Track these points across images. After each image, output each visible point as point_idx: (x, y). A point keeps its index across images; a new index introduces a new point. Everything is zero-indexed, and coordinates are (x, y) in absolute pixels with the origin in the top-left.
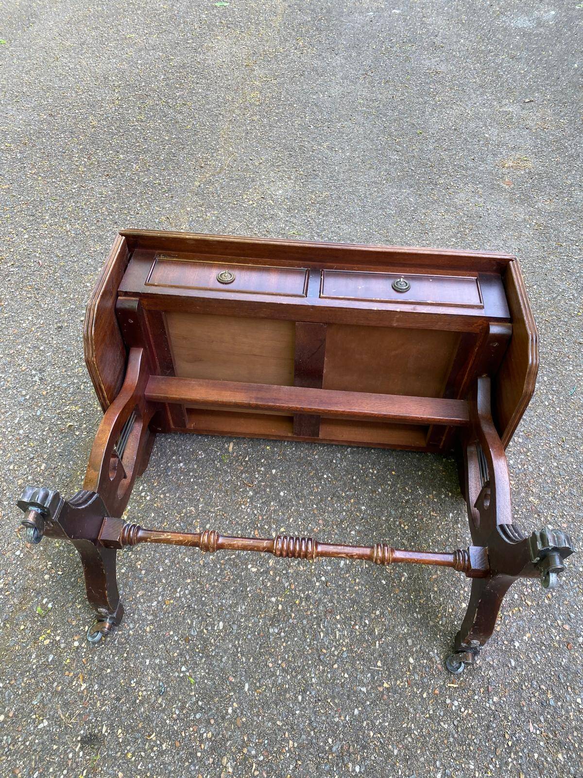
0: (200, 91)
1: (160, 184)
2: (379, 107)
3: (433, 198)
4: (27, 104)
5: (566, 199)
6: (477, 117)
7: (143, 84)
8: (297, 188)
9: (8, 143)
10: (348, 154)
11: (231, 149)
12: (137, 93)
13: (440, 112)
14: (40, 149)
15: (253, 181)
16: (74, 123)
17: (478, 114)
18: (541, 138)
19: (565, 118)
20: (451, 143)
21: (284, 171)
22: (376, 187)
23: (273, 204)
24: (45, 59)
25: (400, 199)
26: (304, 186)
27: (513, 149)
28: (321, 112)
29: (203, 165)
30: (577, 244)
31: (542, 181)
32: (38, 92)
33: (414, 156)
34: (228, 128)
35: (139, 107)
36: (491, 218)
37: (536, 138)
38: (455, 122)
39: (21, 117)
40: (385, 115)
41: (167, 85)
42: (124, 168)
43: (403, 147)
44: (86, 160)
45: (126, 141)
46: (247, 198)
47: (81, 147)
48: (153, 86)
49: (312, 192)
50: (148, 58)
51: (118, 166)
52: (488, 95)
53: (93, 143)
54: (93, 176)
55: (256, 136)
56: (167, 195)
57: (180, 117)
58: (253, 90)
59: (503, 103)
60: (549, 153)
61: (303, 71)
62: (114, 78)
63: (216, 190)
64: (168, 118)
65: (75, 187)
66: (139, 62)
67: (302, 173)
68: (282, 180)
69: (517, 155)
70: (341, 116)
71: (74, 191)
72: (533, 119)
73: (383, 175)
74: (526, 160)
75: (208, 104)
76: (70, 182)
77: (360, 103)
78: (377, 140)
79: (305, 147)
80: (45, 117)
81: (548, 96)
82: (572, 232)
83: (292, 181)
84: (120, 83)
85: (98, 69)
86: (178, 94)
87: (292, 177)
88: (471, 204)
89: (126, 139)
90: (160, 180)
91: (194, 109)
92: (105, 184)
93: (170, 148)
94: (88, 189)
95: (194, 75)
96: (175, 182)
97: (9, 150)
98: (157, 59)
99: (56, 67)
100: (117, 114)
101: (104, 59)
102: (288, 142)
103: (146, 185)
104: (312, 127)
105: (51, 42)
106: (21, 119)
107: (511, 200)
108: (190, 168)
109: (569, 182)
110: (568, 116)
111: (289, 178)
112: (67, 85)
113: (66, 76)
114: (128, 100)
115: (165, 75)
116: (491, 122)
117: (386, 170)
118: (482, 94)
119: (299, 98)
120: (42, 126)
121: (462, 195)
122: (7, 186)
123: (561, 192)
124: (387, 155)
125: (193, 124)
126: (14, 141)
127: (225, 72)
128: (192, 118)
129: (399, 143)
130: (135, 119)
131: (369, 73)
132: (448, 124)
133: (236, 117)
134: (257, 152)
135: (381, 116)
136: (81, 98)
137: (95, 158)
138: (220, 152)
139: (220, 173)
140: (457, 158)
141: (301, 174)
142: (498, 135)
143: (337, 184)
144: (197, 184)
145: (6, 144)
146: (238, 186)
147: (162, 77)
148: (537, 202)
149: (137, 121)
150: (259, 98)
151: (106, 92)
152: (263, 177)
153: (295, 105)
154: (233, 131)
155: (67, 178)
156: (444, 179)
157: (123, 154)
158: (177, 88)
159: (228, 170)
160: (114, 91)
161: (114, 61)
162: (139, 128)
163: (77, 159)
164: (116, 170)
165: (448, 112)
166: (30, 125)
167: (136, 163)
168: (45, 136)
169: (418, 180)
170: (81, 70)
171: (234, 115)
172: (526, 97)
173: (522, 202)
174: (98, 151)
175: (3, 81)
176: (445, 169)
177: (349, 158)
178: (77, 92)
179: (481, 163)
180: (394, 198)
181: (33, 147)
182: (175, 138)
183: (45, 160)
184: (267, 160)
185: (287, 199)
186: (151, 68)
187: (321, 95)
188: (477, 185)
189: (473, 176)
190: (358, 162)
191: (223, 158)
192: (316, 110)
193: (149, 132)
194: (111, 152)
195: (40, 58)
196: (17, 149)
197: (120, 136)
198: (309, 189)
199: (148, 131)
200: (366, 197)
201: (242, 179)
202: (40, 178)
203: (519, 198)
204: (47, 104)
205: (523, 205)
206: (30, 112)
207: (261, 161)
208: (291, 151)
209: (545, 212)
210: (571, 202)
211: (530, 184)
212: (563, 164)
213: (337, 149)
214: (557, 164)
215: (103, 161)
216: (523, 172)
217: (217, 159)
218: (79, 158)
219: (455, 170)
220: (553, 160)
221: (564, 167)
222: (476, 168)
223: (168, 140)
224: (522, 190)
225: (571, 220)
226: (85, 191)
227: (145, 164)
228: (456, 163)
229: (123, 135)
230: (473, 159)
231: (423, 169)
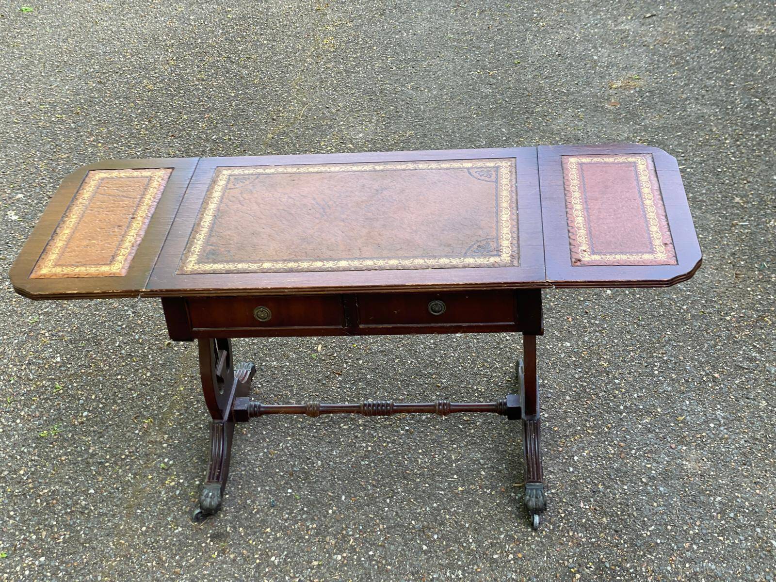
0: (265, 42)
1: (230, 140)
2: (471, 40)
3: (528, 127)
4: (71, 73)
5: (678, 113)
6: (586, 39)
7: (199, 41)
8: (379, 130)
9: (59, 114)
10: (435, 93)
11: (305, 99)
12: (193, 51)
13: (544, 39)
14: (95, 117)
15: (331, 127)
16: (128, 89)
17: (588, 35)
18: (660, 55)
19: (692, 30)
20: (552, 70)
21: (364, 115)
22: (465, 122)
23: (353, 147)
24: (82, 24)
25: (491, 131)
26: (387, 127)
27: (624, 69)
28: (405, 52)
29: (275, 117)
30: (683, 155)
31: (654, 98)
32: (81, 60)
33: (509, 88)
34: (300, 79)
35: (197, 65)
36: (590, 140)
37: (653, 55)
38: (559, 47)
39: (67, 87)
40: (479, 48)
41: (226, 39)
42: (189, 127)
43: (498, 79)
44: (147, 123)
45: (188, 101)
46: (324, 145)
47: (139, 111)
48: (210, 41)
49: (395, 133)
50: (201, 13)
51: (182, 126)
52: (602, 14)
53: (152, 106)
54: (157, 138)
55: (332, 84)
56: (239, 149)
57: (245, 72)
58: (326, 36)
59: (619, 21)
60: (666, 69)
61: (384, 10)
62: (165, 37)
63: (291, 139)
64: (231, 74)
65: (140, 150)
66: (191, 17)
67: (384, 115)
68: (362, 124)
69: (628, 75)
70: (429, 54)
71: (139, 154)
72: (652, 33)
73: (474, 109)
74: (638, 79)
75: (276, 56)
76: (133, 146)
77: (450, 38)
78: (468, 75)
79: (387, 90)
80: (94, 85)
81: (675, 8)
82: (680, 145)
83: (374, 124)
84: (173, 41)
85: (145, 29)
86: (240, 48)
87: (373, 121)
88: (569, 129)
89: (188, 100)
90: (230, 136)
91: (260, 62)
92: (171, 145)
93: (237, 105)
94: (153, 151)
95: (257, 26)
96: (247, 136)
97: (62, 121)
98: (211, 12)
99: (97, 31)
100: (174, 75)
101: (150, 18)
102: (368, 87)
103: (214, 142)
104: (394, 68)
105: (86, 5)
106: (68, 90)
107: (615, 120)
108: (261, 122)
109: (684, 96)
110: (696, 28)
111: (370, 122)
112: (112, 49)
113: (109, 40)
114: (184, 59)
115: (223, 29)
116: (602, 43)
117: (477, 104)
118: (595, 14)
119: (379, 39)
120: (92, 95)
121: (560, 121)
122: (67, 155)
123: (673, 108)
124: (479, 89)
125: (261, 78)
126: (64, 112)
127: (292, 20)
128: (258, 71)
129: (493, 76)
130: (195, 79)
131: (462, 5)
132: (551, 50)
133: (308, 67)
134: (334, 100)
135: (474, 49)
136: (131, 62)
137: (156, 120)
138: (293, 103)
139: (294, 123)
140: (559, 84)
141: (383, 117)
142: (609, 56)
143: (422, 123)
144: (270, 136)
145: (57, 116)
146: (315, 134)
147: (221, 31)
148: (644, 119)
149: (198, 80)
150: (334, 44)
151: (159, 53)
152: (342, 123)
153: (375, 48)
154: (306, 81)
155: (129, 141)
156: (542, 107)
157: (186, 114)
158: (239, 42)
159: (303, 120)
160: (167, 51)
161: (163, 19)
162: (201, 87)
163: (136, 123)
164: (181, 130)
165: (552, 37)
166: (78, 95)
167: (201, 122)
168: (98, 104)
169: (513, 110)
170: (126, 32)
171: (306, 65)
172: (647, 12)
173: (627, 120)
174: (159, 114)
175: (39, 52)
176: (544, 97)
177: (436, 97)
178: (125, 56)
179: (585, 86)
180: (484, 130)
181: (87, 115)
182: (242, 94)
183: (102, 127)
184: (345, 106)
185: (368, 141)
186: (206, 23)
187: (405, 34)
188: (578, 109)
189: (575, 100)
190: (446, 99)
191: (297, 108)
192: (398, 50)
193: (213, 91)
194: (173, 113)
195: (76, 24)
196: (70, 119)
197: (181, 97)
198: (392, 130)
199: (211, 90)
200: (454, 132)
201: (318, 127)
202: (100, 145)
203: (625, 117)
204: (93, 72)
205: (629, 124)
206: (77, 82)
207: (339, 108)
208: (372, 96)
209: (651, 128)
210: (684, 116)
211: (639, 102)
212: (681, 78)
213: (422, 89)
214: (674, 80)
215: (166, 123)
216: (632, 92)
217: (290, 111)
218: (139, 122)
219: (555, 97)
220: (669, 75)
221: (682, 82)
222: (579, 92)
223: (235, 97)
224: (629, 109)
225: (680, 133)
226: (150, 153)
227: (212, 122)
228: (556, 90)
229: (184, 96)
230: (577, 84)
231: (519, 100)
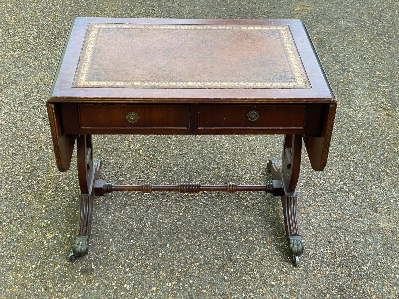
5: (335, 25)
10: (192, 8)
11: (113, 8)
27: (300, 1)
30: (342, 48)
31: (319, 17)
33: (235, 8)
42: (42, 20)
44: (15, 17)
47: (9, 10)
51: (38, 19)
54: (22, 25)
60: (323, 2)
65: (11, 31)
69: (302, 4)
71: (11, 33)
74: (308, 6)
76: (7, 29)
82: (340, 42)
92: (31, 29)
93: (71, 9)
94: (20, 33)
102: (151, 3)
103: (59, 29)
109: (336, 17)
117: (217, 15)
123: (331, 22)
124: (218, 8)
134: (132, 9)
138: (106, 10)
140: (263, 7)
148: (316, 28)
155: (4, 27)
157: (40, 13)
163: (8, 16)
164: (37, 21)
167: (50, 17)
174: (22, 12)
176: (256, 13)
177: (193, 10)
179: (279, 9)
184: (138, 13)
189: (274, 16)
190: (199, 12)
191: (110, 12)
194: (31, 12)
207: (135, 14)
208: (154, 8)
209: (321, 33)
210: (338, 27)
211: (311, 19)
212: (333, 7)
213: (184, 6)
214: (328, 8)
215: (27, 17)
216: (306, 13)
217: (105, 14)
219: (263, 14)
220: (325, 5)
221: (333, 9)
222: (276, 12)
224: (307, 22)
225: (338, 36)
226: (18, 33)
227: (56, 18)
228: (263, 10)
230: (274, 7)
231: (242, 14)
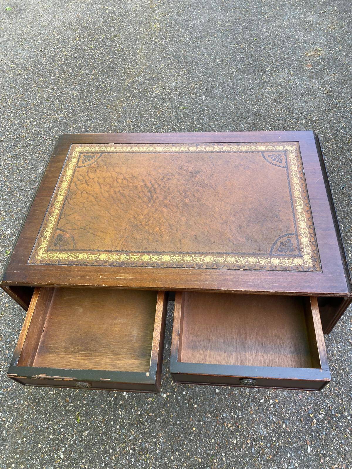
0: (124, 26)
1: (105, 86)
2: (230, 25)
3: (263, 80)
4: (27, 45)
5: (344, 73)
6: (291, 25)
7: (91, 26)
8: (183, 81)
9: (20, 70)
10: (212, 57)
11: (144, 61)
12: (88, 32)
13: (268, 25)
14: (37, 72)
15: (158, 79)
16: (55, 55)
17: (291, 23)
18: (330, 36)
19: (346, 21)
20: (274, 44)
21: (175, 71)
22: (229, 76)
23: (170, 92)
24: (34, 17)
25: (243, 82)
26: (188, 79)
27: (312, 44)
28: (196, 32)
29: (129, 72)
30: (350, 100)
31: (330, 63)
32: (33, 37)
33: (252, 55)
34: (142, 48)
35: (90, 40)
36: (298, 89)
37: (327, 36)
38: (277, 30)
39: (25, 54)
40: (234, 30)
41: (105, 25)
42: (84, 78)
43: (245, 49)
44: (63, 76)
45: (84, 62)
46: (155, 90)
47: (60, 68)
48: (97, 26)
49: (192, 83)
50: (93, 9)
51: (81, 77)
52: (298, 11)
53: (66, 65)
54: (68, 85)
55: (158, 52)
56: (110, 92)
57: (114, 44)
58: (155, 22)
59: (307, 15)
60: (335, 45)
61: (185, 8)
62: (74, 24)
63: (137, 86)
64: (107, 45)
65: (59, 92)
66: (88, 12)
67: (186, 71)
68: (175, 77)
69: (315, 48)
70: (208, 34)
71: (58, 95)
72: (325, 23)
73: (234, 68)
74: (320, 51)
75: (130, 34)
76: (56, 90)
77: (219, 24)
78: (230, 47)
79: (187, 56)
80: (38, 52)
81: (335, 8)
82: (347, 93)
83: (180, 77)
84: (78, 26)
85: (65, 19)
86: (111, 30)
87: (180, 75)
88: (286, 81)
89: (85, 61)
90: (105, 83)
91: (122, 38)
92: (75, 89)
93: (109, 64)
94: (66, 93)
95: (120, 17)
96: (114, 84)
97: (21, 74)
98: (98, 9)
99: (41, 21)
100: (78, 46)
101: (68, 13)
102: (177, 54)
103: (97, 88)
104: (191, 42)
105: (37, 6)
106: (25, 55)
107: (310, 76)
108: (121, 75)
109: (346, 62)
110: (348, 20)
111: (179, 75)
112: (48, 31)
113: (47, 26)
114: (84, 37)
115: (104, 19)
116: (299, 28)
117: (235, 65)
118: (294, 11)
119: (182, 25)
120: (37, 58)
121: (281, 76)
122: (22, 95)
123: (341, 69)
124: (236, 56)
125: (122, 48)
126: (23, 68)
127: (138, 13)
128: (121, 44)
129: (243, 48)
130: (88, 48)
131: (224, 4)
132: (273, 32)
133: (146, 41)
134: (160, 62)
135: (232, 31)
136: (57, 38)
137: (68, 74)
138: (138, 64)
139: (139, 76)
140: (278, 53)
141: (185, 72)
142: (303, 36)
143: (207, 76)
144: (126, 84)
145: (19, 71)
146: (149, 83)
147: (102, 20)
148: (326, 76)
149: (90, 49)
150: (159, 28)
151: (71, 33)
152: (164, 76)
153: (180, 30)
154: (145, 50)
155: (54, 87)
156: (270, 67)
157: (83, 70)
158: (111, 26)
159: (143, 74)
160: (75, 32)
161: (74, 13)
162: (91, 54)
163: (58, 76)
164: (80, 80)
165: (273, 24)
166: (30, 58)
167: (91, 75)
168: (39, 64)
169: (255, 69)
170: (56, 21)
171: (145, 40)
172: (321, 10)
173: (317, 77)
174: (69, 70)
175: (13, 33)
176: (271, 61)
177: (213, 60)
178: (54, 35)
179: (292, 55)
180: (240, 82)
181: (33, 71)
182: (112, 58)
183: (41, 78)
184: (165, 65)
185: (178, 88)
186: (95, 15)
187: (196, 22)
188: (290, 69)
189: (288, 64)
190: (219, 62)
191: (140, 67)
192: (193, 31)
193: (97, 56)
194: (77, 70)
195: (32, 17)
196: (25, 73)
197: (81, 59)
198: (190, 81)
199: (96, 55)
200: (223, 83)
201: (151, 78)
202: (39, 89)
203: (316, 74)
204: (38, 44)
205: (318, 79)
206: (30, 50)
207: (162, 67)
208: (179, 59)
209: (331, 82)
210: (347, 74)
211: (322, 65)
212: (343, 50)
213: (206, 55)
214: (340, 51)
215: (73, 76)
216: (318, 58)
217: (136, 68)
218: (59, 75)
219: (277, 61)
220: (337, 49)
221: (344, 53)
222: (289, 58)
223: (108, 59)
224: (318, 69)
225: (347, 86)
226: (64, 94)
227: (96, 75)
228: (277, 57)
229: (82, 59)
230: (288, 53)
231: (258, 62)
